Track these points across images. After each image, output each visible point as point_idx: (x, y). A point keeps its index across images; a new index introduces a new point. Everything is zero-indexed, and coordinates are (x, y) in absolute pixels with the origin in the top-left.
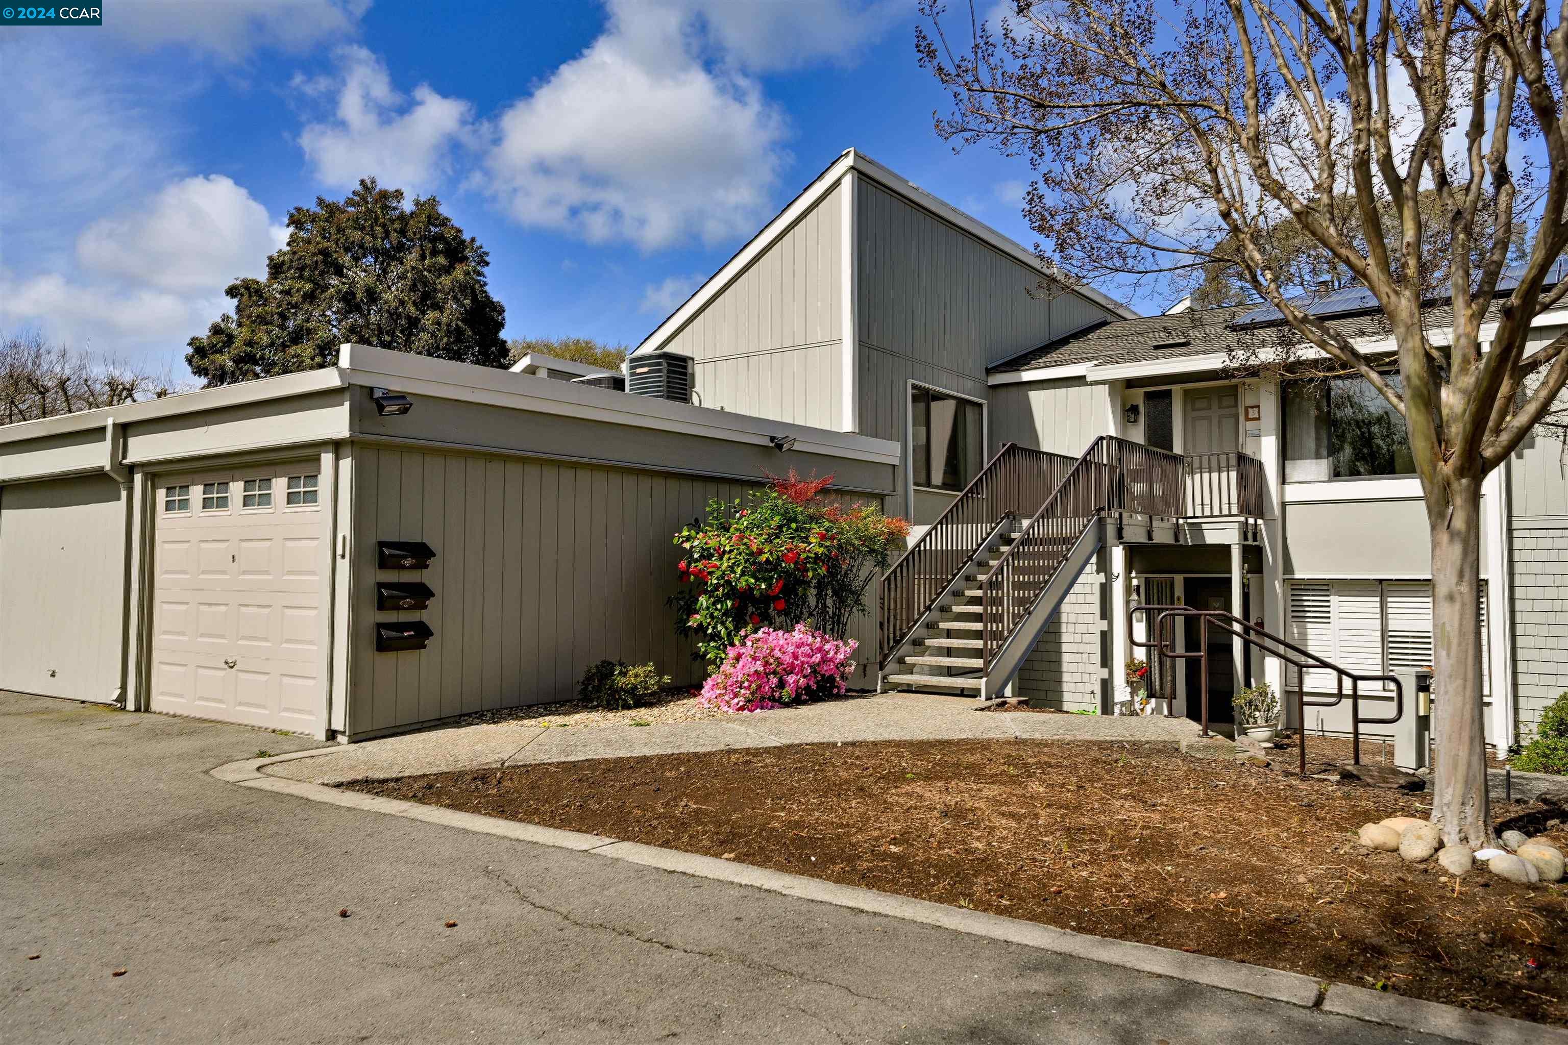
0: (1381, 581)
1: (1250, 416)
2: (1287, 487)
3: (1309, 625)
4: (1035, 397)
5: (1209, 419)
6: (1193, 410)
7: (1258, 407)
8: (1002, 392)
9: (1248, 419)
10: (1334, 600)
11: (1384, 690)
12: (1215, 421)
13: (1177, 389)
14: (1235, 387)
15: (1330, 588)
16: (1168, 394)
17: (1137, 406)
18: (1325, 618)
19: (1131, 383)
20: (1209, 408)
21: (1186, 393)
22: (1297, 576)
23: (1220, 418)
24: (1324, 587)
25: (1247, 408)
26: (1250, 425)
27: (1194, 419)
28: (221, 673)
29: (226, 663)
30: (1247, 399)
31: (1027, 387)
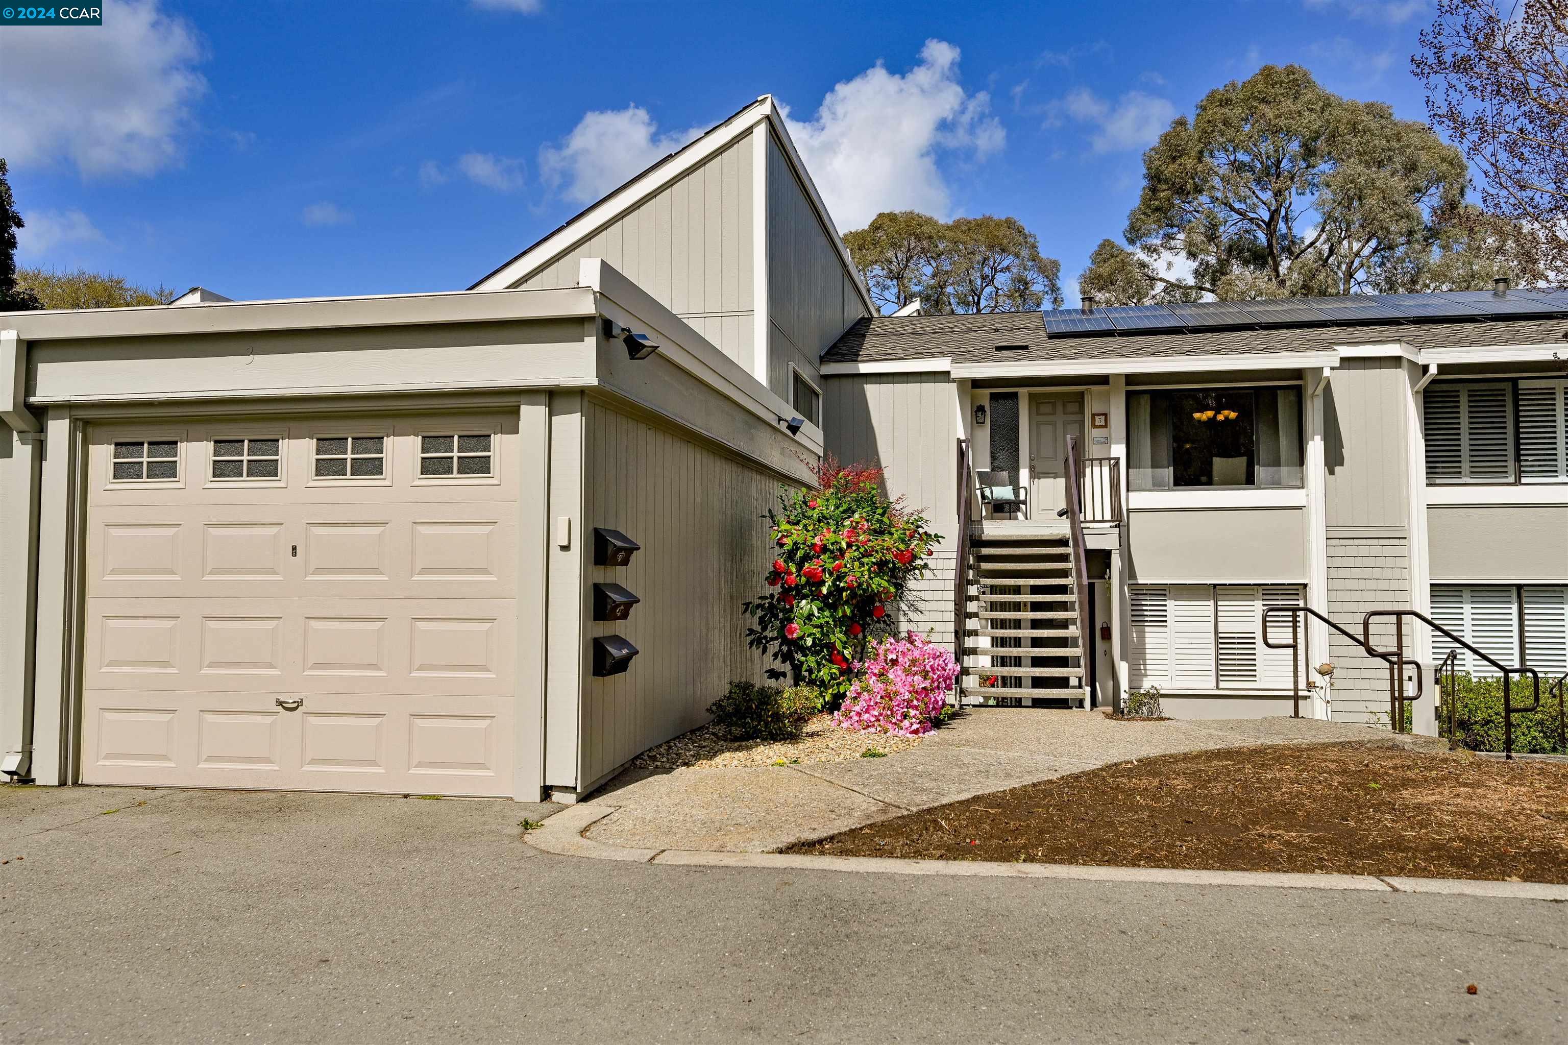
0: (1215, 585)
1: (1097, 423)
2: (1130, 494)
3: (1147, 629)
4: (872, 391)
5: (1054, 424)
6: (1038, 414)
7: (1105, 415)
8: (834, 383)
9: (1094, 426)
10: (1171, 605)
11: (1218, 688)
12: (1060, 426)
13: (1023, 391)
14: (1082, 394)
15: (1167, 593)
16: (1015, 396)
17: (983, 407)
18: (1162, 621)
19: (977, 383)
20: (1054, 414)
21: (1031, 396)
22: (1140, 582)
23: (1065, 423)
24: (1161, 591)
25: (1094, 415)
26: (1096, 432)
27: (1038, 425)
28: (269, 719)
29: (280, 703)
30: (1093, 406)
31: (864, 380)
